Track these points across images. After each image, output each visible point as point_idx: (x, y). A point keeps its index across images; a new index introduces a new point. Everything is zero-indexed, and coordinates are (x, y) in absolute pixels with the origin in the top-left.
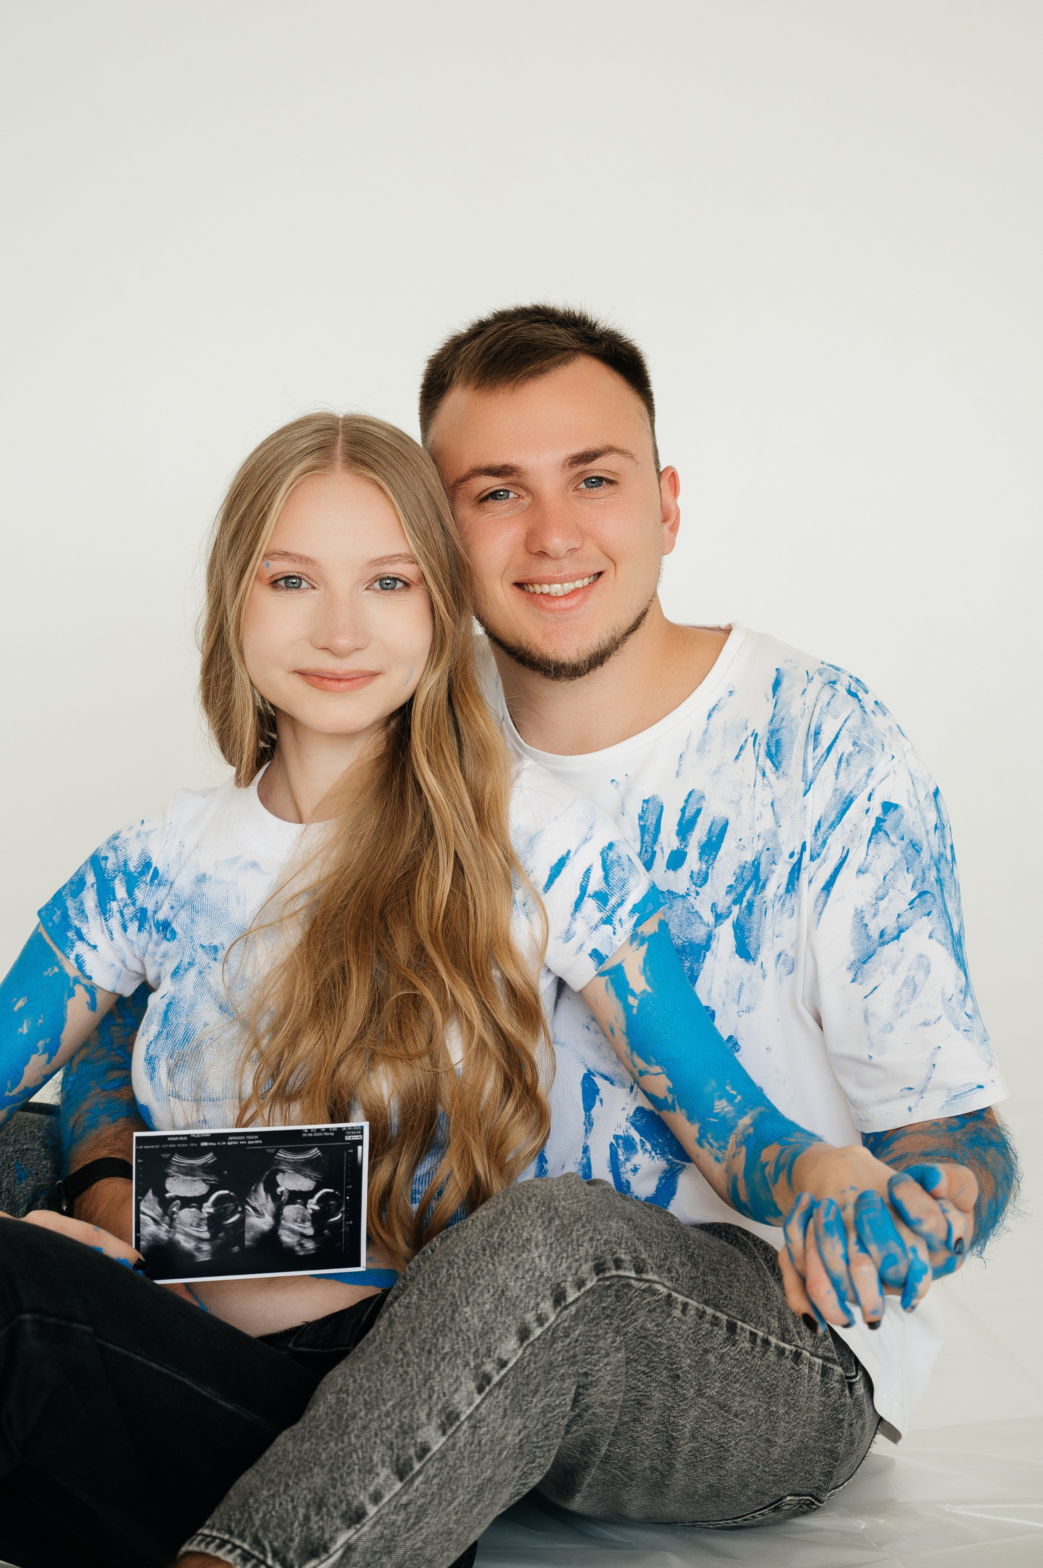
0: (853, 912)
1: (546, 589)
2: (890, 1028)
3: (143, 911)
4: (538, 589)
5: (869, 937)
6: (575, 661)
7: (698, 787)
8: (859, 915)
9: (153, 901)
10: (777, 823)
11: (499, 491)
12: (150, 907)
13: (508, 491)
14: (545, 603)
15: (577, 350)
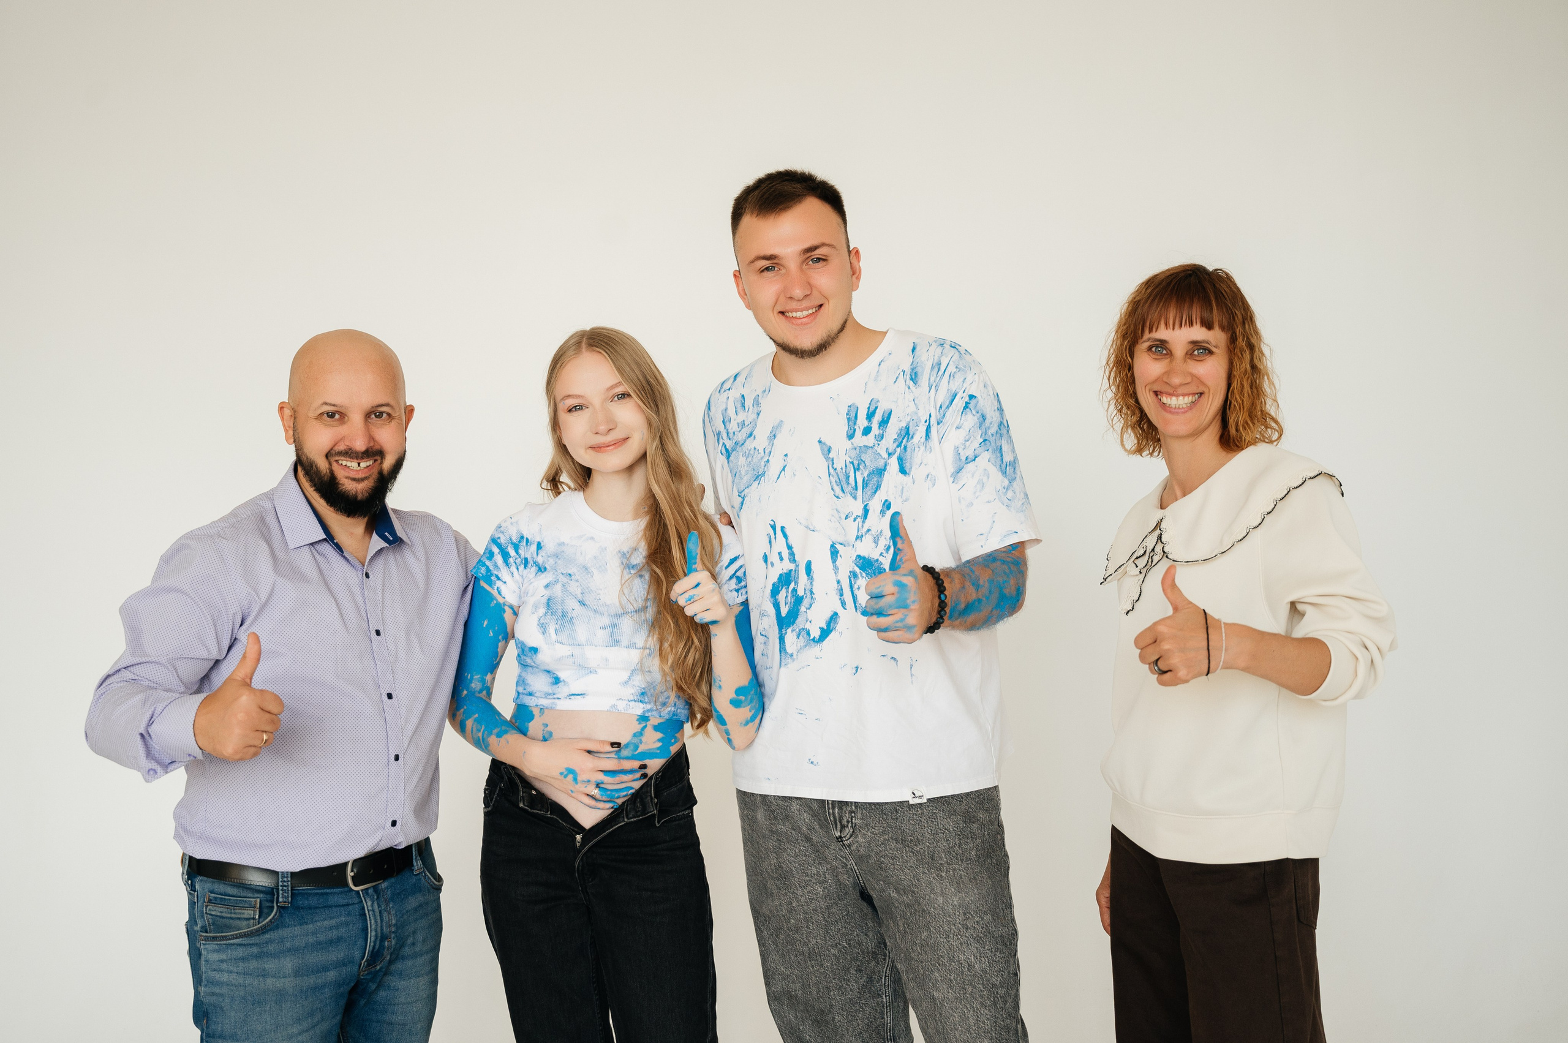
0: (953, 448)
1: (794, 314)
2: (971, 504)
3: (526, 559)
4: (790, 314)
5: (960, 460)
6: (810, 349)
7: (875, 397)
8: (957, 449)
9: (530, 553)
10: (917, 408)
11: (769, 267)
12: (529, 556)
13: (774, 267)
14: (794, 322)
15: (805, 195)
